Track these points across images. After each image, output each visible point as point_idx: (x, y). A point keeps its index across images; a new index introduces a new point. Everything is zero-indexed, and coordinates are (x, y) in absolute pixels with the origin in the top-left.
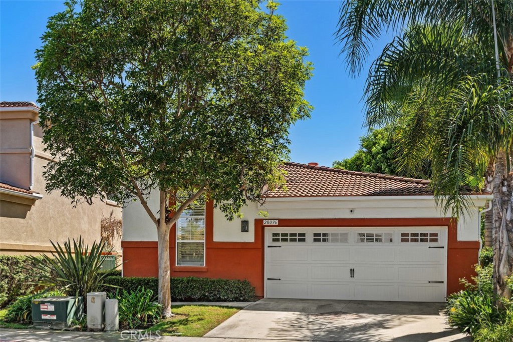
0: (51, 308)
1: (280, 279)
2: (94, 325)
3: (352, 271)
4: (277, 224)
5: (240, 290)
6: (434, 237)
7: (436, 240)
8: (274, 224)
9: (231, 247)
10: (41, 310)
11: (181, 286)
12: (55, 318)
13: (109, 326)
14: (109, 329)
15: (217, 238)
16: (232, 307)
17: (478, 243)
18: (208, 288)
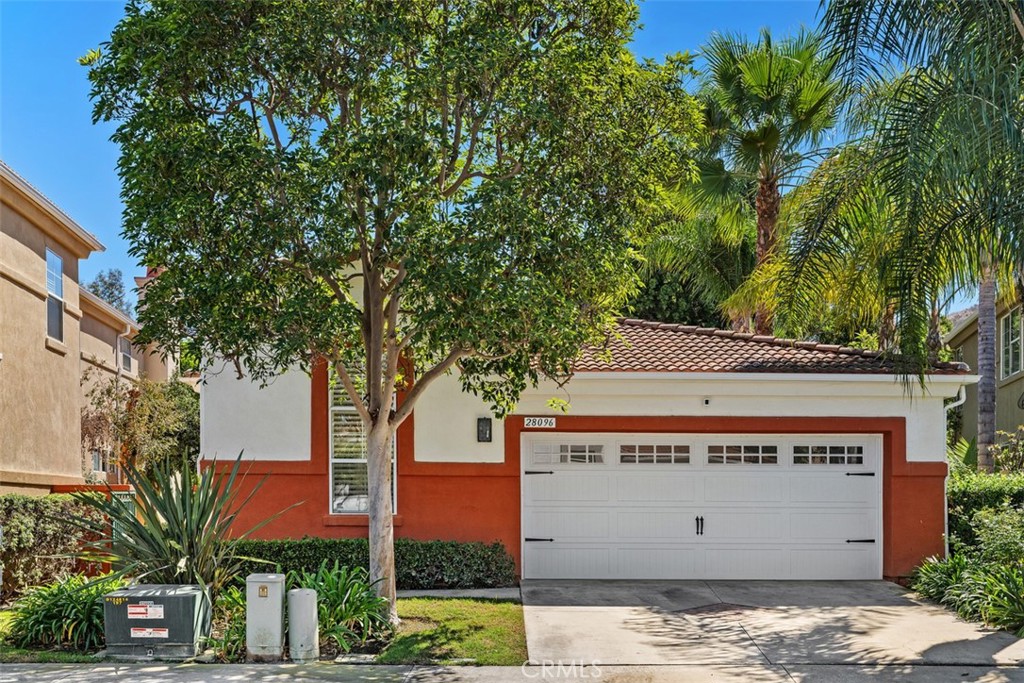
0: (157, 612)
1: (551, 540)
2: (263, 648)
3: (700, 522)
4: (554, 426)
5: (487, 564)
6: (857, 456)
7: (859, 461)
8: (548, 426)
9: (454, 474)
10: (130, 617)
11: (357, 558)
12: (165, 634)
13: (302, 648)
14: (301, 655)
15: (423, 454)
16: (504, 601)
17: (943, 466)
18: (418, 560)
